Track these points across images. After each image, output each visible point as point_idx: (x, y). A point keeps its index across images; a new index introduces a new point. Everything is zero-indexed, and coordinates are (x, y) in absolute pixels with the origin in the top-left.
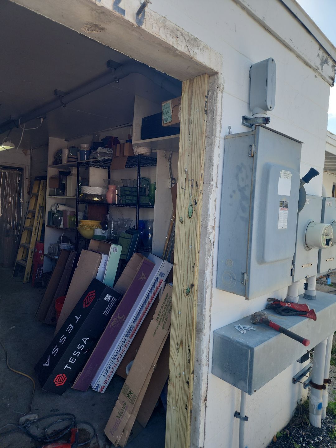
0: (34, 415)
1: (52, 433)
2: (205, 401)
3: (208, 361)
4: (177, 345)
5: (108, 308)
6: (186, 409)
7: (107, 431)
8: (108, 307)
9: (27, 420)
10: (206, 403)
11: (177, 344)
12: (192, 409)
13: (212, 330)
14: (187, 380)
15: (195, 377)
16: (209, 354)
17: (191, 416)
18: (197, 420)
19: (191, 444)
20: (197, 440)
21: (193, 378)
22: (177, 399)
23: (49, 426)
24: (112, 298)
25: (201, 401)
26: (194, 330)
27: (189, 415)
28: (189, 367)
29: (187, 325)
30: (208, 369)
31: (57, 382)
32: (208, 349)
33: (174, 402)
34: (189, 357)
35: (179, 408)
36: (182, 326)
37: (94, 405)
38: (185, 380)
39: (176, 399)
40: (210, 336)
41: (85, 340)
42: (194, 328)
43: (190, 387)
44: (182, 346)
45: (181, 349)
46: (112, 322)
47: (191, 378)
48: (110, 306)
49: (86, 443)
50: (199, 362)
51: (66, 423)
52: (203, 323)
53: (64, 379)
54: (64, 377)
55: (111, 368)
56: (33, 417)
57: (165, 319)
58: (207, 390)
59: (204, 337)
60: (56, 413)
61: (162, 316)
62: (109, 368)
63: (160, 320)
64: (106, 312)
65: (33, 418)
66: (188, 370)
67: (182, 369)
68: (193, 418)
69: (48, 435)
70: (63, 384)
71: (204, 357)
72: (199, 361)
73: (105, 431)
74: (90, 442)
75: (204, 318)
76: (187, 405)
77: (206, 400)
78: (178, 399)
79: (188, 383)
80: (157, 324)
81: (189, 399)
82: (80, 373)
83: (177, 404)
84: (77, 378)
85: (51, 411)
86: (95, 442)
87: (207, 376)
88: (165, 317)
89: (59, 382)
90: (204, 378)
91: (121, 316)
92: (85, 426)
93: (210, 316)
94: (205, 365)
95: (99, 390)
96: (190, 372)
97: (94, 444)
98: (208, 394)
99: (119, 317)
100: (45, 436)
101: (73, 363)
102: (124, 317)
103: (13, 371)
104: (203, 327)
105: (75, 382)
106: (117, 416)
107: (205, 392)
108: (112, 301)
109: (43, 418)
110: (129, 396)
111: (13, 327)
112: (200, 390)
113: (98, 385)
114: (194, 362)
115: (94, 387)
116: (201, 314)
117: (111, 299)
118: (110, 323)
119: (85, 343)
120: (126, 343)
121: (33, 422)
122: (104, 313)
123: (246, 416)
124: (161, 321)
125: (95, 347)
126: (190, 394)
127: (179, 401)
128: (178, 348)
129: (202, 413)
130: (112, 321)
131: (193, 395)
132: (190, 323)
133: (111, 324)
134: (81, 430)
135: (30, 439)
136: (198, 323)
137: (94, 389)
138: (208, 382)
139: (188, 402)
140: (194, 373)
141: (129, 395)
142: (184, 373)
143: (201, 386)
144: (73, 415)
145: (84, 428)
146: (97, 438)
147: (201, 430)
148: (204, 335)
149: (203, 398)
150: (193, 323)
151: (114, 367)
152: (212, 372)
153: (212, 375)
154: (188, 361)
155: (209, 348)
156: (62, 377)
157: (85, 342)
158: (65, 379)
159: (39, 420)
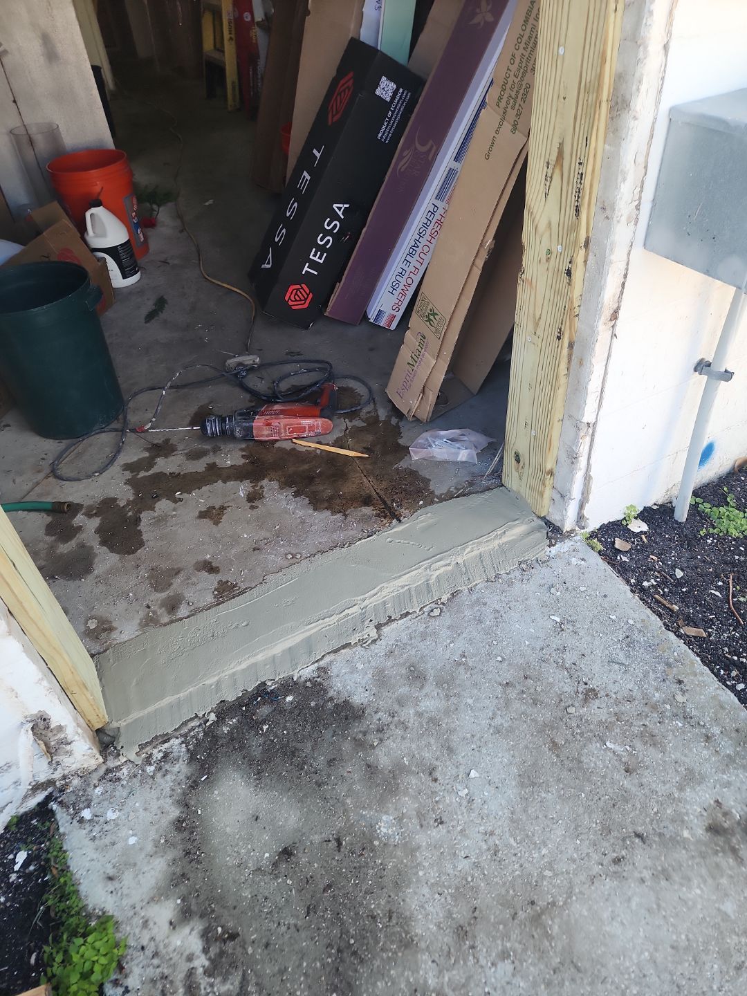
0: (252, 357)
1: (289, 390)
2: (611, 320)
3: (638, 208)
4: (548, 167)
5: (389, 122)
6: (559, 338)
7: (391, 392)
8: (390, 119)
9: (240, 364)
10: (613, 326)
11: (548, 163)
12: (575, 339)
13: (667, 102)
14: (565, 268)
15: (591, 257)
16: (642, 187)
17: (570, 356)
18: (584, 363)
19: (566, 417)
20: (581, 408)
21: (585, 262)
22: (537, 318)
23: (281, 379)
24: (397, 90)
25: (600, 318)
26: (604, 105)
27: (565, 351)
28: (575, 227)
29: (582, 91)
30: (634, 232)
31: (292, 301)
32: (644, 170)
33: (531, 327)
34: (579, 197)
35: (540, 340)
36: (564, 98)
37: (371, 350)
38: (561, 267)
39: (534, 317)
40: (654, 123)
41: (339, 208)
42: (605, 96)
43: (573, 281)
44: (562, 166)
45: (557, 177)
46: (401, 161)
47: (580, 260)
48: (394, 115)
49: (353, 409)
50: (608, 212)
51: (314, 377)
52: (637, 75)
53: (306, 296)
54: (306, 293)
55: (405, 277)
56: (249, 360)
57: (520, 96)
58: (622, 293)
59: (632, 123)
60: (296, 358)
61: (511, 89)
62: (400, 274)
63: (508, 103)
64: (384, 133)
65: (251, 362)
66: (573, 235)
67: (555, 237)
68: (576, 360)
69: (280, 392)
70: (306, 306)
71: (625, 194)
72: (606, 209)
73: (387, 391)
74: (361, 409)
75: (641, 55)
76: (560, 329)
77: (616, 318)
78: (540, 318)
79: (569, 273)
80: (498, 118)
81: (568, 313)
82: (338, 284)
83: (538, 329)
84: (333, 295)
85: (287, 354)
86: (371, 409)
87: (629, 254)
88: (522, 91)
89: (296, 301)
90: (617, 259)
91: (423, 145)
92: (352, 384)
93: (666, 48)
94: (624, 219)
95: (382, 323)
96: (576, 241)
97: (369, 412)
98: (623, 304)
99: (417, 144)
100: (274, 392)
101: (321, 261)
102: (432, 146)
103: (214, 283)
104: (634, 88)
105: (330, 304)
106: (408, 363)
107: (614, 296)
108: (399, 101)
109: (271, 364)
110: (429, 320)
111: (211, 202)
112: (600, 290)
113: (380, 311)
114: (592, 214)
115: (372, 316)
116: (633, 40)
117: (395, 93)
118: (397, 164)
119: (342, 217)
120: (437, 217)
121: (251, 369)
122: (380, 135)
123: (726, 371)
124: (509, 107)
125: (364, 226)
126: (571, 301)
127: (542, 323)
128: (549, 175)
129: (600, 349)
130: (401, 158)
131: (579, 306)
132: (590, 82)
133: (399, 167)
134: (342, 389)
135: (248, 396)
136: (620, 78)
137: (372, 321)
138: (627, 269)
139: (564, 323)
140: (591, 245)
141: (431, 317)
142: (560, 247)
143: (605, 280)
144: (327, 362)
145: (351, 386)
146: (375, 404)
147: (594, 385)
148: (635, 118)
149: (607, 313)
150: (600, 77)
151: (412, 275)
152: (645, 245)
153: (646, 251)
154: (573, 208)
155: (646, 167)
156: (301, 290)
157: (340, 213)
158: (308, 295)
159: (261, 366)
